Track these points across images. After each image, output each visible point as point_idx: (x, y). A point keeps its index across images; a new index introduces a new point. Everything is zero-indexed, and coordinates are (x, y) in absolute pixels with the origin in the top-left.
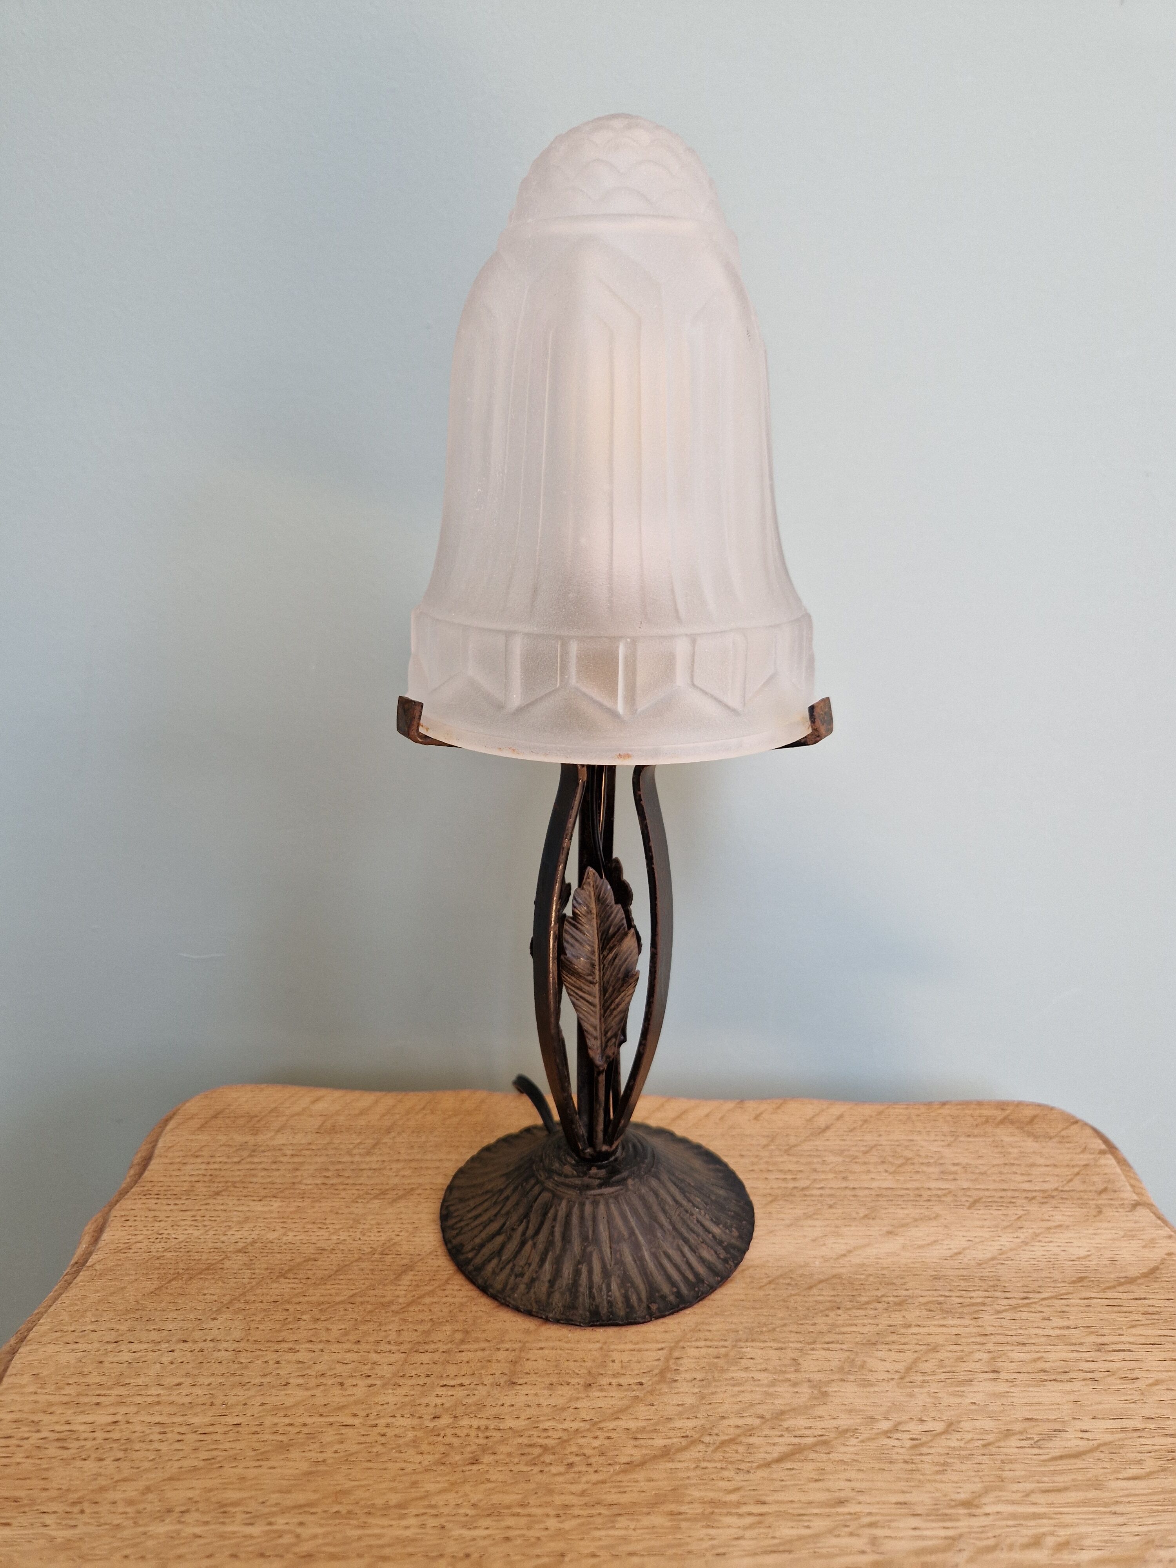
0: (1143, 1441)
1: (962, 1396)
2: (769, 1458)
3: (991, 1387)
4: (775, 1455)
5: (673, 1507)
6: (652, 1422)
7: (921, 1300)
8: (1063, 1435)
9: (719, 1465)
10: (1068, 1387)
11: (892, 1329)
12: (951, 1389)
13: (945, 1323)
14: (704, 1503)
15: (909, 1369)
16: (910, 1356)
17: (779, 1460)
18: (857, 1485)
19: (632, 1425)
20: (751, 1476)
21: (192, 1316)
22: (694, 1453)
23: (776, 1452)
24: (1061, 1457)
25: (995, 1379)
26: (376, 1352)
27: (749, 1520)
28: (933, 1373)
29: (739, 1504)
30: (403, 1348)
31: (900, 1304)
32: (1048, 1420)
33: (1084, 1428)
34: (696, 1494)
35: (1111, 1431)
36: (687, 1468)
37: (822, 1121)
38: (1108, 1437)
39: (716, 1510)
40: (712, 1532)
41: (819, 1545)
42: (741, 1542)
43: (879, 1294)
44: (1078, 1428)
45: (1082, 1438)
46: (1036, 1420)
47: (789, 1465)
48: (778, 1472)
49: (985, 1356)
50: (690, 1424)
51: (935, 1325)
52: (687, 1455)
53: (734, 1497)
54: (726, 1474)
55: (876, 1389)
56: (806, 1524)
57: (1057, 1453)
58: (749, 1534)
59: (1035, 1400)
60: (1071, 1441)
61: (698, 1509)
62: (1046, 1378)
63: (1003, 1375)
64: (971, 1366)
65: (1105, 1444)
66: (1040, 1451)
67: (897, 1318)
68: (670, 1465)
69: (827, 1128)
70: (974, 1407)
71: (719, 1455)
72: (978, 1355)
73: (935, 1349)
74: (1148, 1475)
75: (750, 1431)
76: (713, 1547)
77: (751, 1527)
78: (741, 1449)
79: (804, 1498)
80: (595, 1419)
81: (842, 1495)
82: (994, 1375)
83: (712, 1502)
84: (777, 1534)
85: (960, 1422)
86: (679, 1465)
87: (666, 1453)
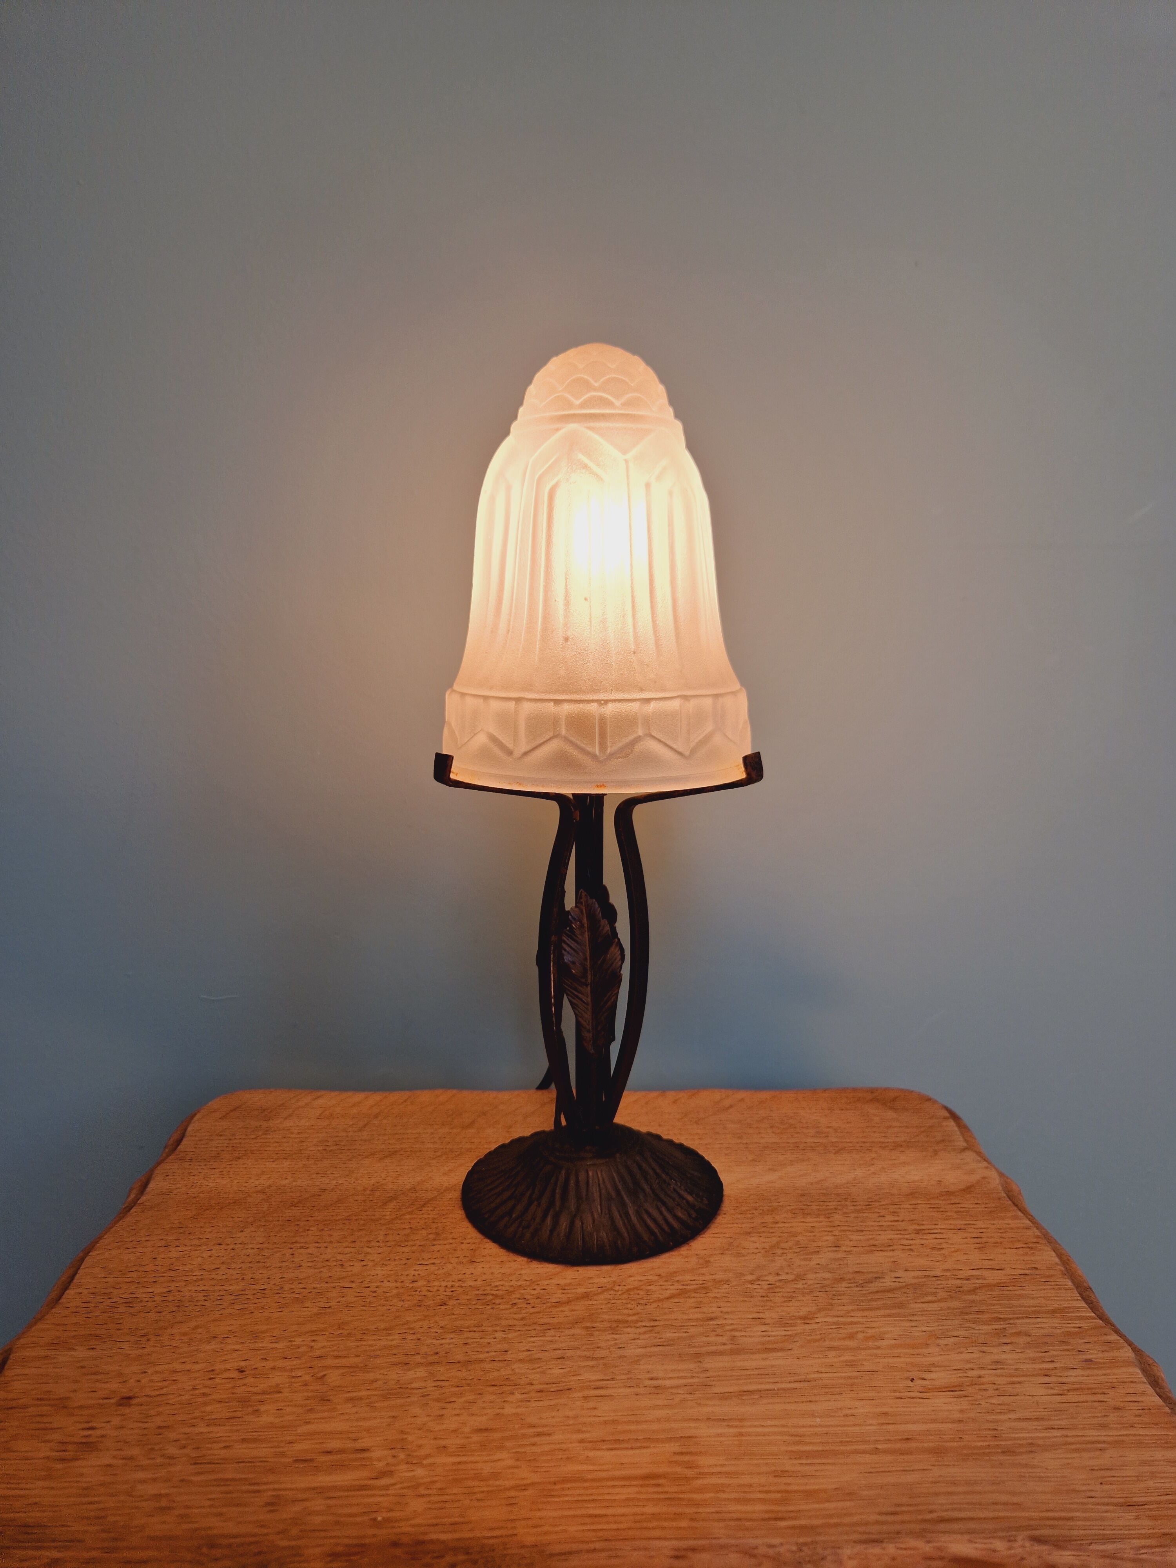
0: (939, 1282)
1: (810, 1260)
2: (661, 1297)
3: (832, 1255)
4: (667, 1295)
5: (589, 1324)
6: (577, 1280)
7: (789, 1208)
8: (881, 1280)
9: (624, 1301)
10: (891, 1254)
11: (764, 1225)
12: (802, 1257)
13: (804, 1220)
14: (611, 1321)
15: (772, 1247)
16: (774, 1240)
17: (668, 1298)
18: (725, 1310)
19: (562, 1282)
20: (648, 1307)
21: (224, 1230)
22: (606, 1296)
23: (667, 1294)
24: (877, 1292)
25: (836, 1251)
26: (368, 1247)
27: (644, 1329)
28: (791, 1248)
29: (637, 1321)
30: (389, 1244)
31: (772, 1211)
32: (872, 1272)
33: (897, 1276)
34: (606, 1317)
35: (918, 1277)
36: (602, 1304)
37: (727, 1103)
38: (915, 1281)
39: (620, 1325)
40: (616, 1336)
41: (693, 1341)
42: (636, 1341)
43: (757, 1205)
44: (893, 1276)
45: (895, 1282)
46: (862, 1272)
47: (676, 1300)
48: (667, 1304)
49: (831, 1238)
50: (605, 1280)
51: (796, 1222)
52: (602, 1297)
53: (634, 1318)
54: (629, 1306)
55: (746, 1258)
56: (685, 1330)
57: (875, 1289)
58: (642, 1337)
59: (866, 1261)
60: (888, 1282)
61: (607, 1325)
62: (874, 1249)
63: (843, 1249)
64: (820, 1244)
65: (910, 1284)
66: (863, 1289)
67: (768, 1219)
68: (590, 1302)
69: (731, 1106)
70: (817, 1266)
71: (625, 1296)
72: (825, 1238)
73: (795, 1235)
74: (939, 1301)
75: (650, 1283)
76: (616, 1344)
77: (645, 1333)
78: (641, 1293)
79: (685, 1317)
80: (534, 1280)
81: (713, 1315)
82: (837, 1249)
83: (617, 1321)
84: (664, 1336)
85: (805, 1275)
86: (595, 1302)
87: (586, 1296)
